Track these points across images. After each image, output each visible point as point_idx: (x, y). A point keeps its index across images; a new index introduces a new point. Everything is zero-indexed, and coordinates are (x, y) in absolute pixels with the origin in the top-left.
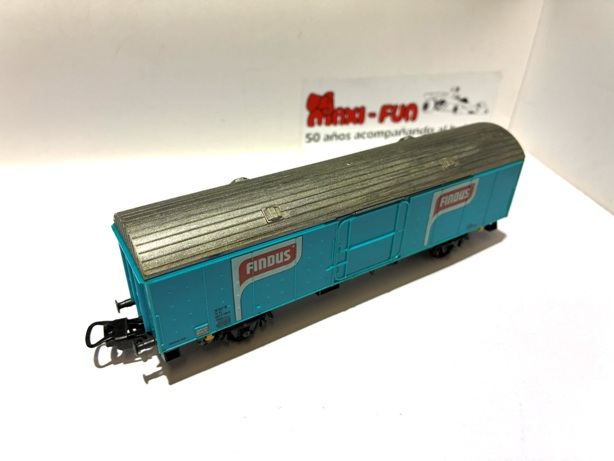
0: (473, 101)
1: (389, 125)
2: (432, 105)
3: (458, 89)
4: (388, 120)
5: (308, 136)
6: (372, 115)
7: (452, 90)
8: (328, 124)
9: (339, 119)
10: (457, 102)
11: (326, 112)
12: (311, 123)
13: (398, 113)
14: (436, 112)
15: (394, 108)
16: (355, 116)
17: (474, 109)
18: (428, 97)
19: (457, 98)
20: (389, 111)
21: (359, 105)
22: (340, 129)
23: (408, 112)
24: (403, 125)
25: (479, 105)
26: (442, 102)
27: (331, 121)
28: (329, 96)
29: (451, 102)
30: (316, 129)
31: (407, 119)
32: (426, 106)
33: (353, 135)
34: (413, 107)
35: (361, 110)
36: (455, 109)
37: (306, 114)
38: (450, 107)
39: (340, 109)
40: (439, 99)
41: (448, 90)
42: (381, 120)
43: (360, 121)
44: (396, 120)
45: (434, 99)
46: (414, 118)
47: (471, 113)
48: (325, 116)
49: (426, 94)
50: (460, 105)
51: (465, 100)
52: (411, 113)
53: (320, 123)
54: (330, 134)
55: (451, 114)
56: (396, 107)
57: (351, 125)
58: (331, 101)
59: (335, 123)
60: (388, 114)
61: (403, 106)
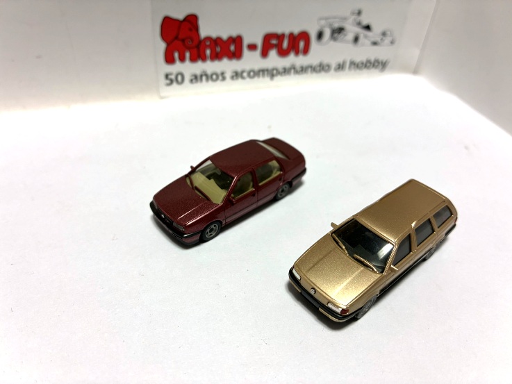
0: (377, 29)
2: (327, 33)
3: (359, 13)
4: (273, 53)
5: (167, 76)
6: (252, 47)
7: (353, 13)
8: (193, 59)
9: (208, 52)
10: (358, 30)
11: (189, 43)
12: (169, 59)
13: (285, 44)
14: (332, 43)
15: (280, 37)
16: (230, 48)
17: (378, 39)
18: (323, 22)
19: (359, 24)
20: (274, 42)
21: (234, 34)
25: (384, 34)
26: (340, 30)
28: (192, 21)
29: (352, 30)
31: (297, 53)
32: (320, 35)
33: (228, 75)
34: (304, 36)
35: (237, 41)
36: (356, 39)
38: (350, 36)
39: (208, 38)
40: (336, 25)
41: (348, 13)
42: (265, 54)
43: (237, 55)
44: (283, 53)
45: (330, 25)
46: (306, 51)
47: (375, 43)
48: (189, 48)
49: (321, 19)
50: (362, 32)
51: (368, 28)
52: (302, 44)
53: (182, 59)
54: (198, 72)
55: (351, 46)
56: (283, 35)
57: (225, 61)
58: (196, 28)
59: (204, 59)
60: (272, 46)
61: (291, 35)
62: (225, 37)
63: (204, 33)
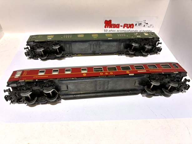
0: (149, 24)
1: (126, 29)
2: (138, 24)
3: (145, 21)
4: (126, 27)
5: (104, 30)
6: (121, 26)
8: (110, 28)
9: (113, 26)
10: (145, 24)
11: (109, 24)
12: (105, 27)
13: (128, 26)
14: (139, 26)
15: (127, 25)
16: (117, 26)
17: (150, 26)
18: (137, 22)
20: (126, 25)
21: (118, 24)
22: (113, 29)
23: (131, 26)
24: (129, 29)
25: (151, 25)
26: (141, 24)
27: (111, 27)
28: (110, 21)
30: (107, 29)
31: (131, 28)
32: (136, 25)
33: (116, 31)
34: (133, 25)
35: (119, 25)
36: (144, 26)
37: (105, 25)
38: (143, 25)
39: (113, 24)
40: (140, 23)
41: (143, 21)
42: (124, 27)
43: (118, 27)
44: (128, 28)
46: (133, 28)
47: (149, 27)
48: (109, 25)
50: (146, 25)
51: (147, 24)
52: (132, 26)
53: (108, 27)
54: (110, 30)
55: (143, 27)
56: (128, 24)
57: (116, 28)
58: (111, 22)
59: (112, 28)
60: (126, 26)
61: (130, 24)
62: (116, 24)
63: (112, 23)
